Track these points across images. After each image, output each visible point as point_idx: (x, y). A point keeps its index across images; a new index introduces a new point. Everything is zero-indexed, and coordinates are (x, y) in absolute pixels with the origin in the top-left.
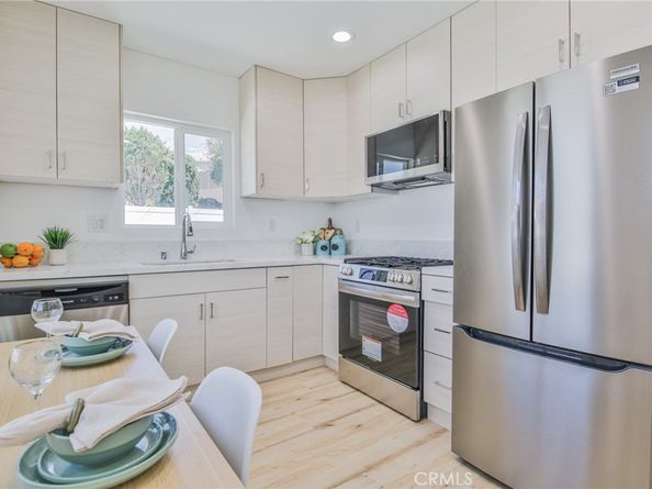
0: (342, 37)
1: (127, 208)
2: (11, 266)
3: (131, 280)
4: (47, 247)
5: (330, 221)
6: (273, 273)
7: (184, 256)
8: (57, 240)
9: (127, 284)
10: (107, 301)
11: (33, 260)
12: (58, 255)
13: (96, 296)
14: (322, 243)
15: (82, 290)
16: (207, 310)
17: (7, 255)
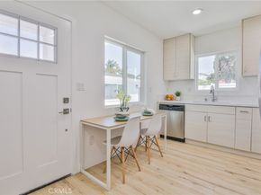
3: (186, 105)
4: (175, 96)
6: (239, 109)
7: (214, 100)
8: (178, 94)
11: (171, 99)
12: (178, 98)
13: (176, 108)
16: (208, 119)
17: (167, 97)
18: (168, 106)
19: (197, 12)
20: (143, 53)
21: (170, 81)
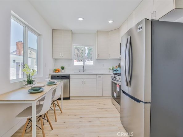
0: (111, 22)
1: (75, 62)
2: (56, 72)
3: (70, 75)
4: (61, 69)
5: (119, 64)
6: (98, 76)
7: (83, 72)
8: (63, 68)
9: (69, 76)
10: (66, 79)
11: (59, 72)
12: (63, 71)
13: (64, 77)
14: (115, 69)
15: (63, 76)
16: (83, 82)
17: (55, 71)
18: (58, 76)
19: (80, 19)
20: (39, 35)
21: (56, 59)
